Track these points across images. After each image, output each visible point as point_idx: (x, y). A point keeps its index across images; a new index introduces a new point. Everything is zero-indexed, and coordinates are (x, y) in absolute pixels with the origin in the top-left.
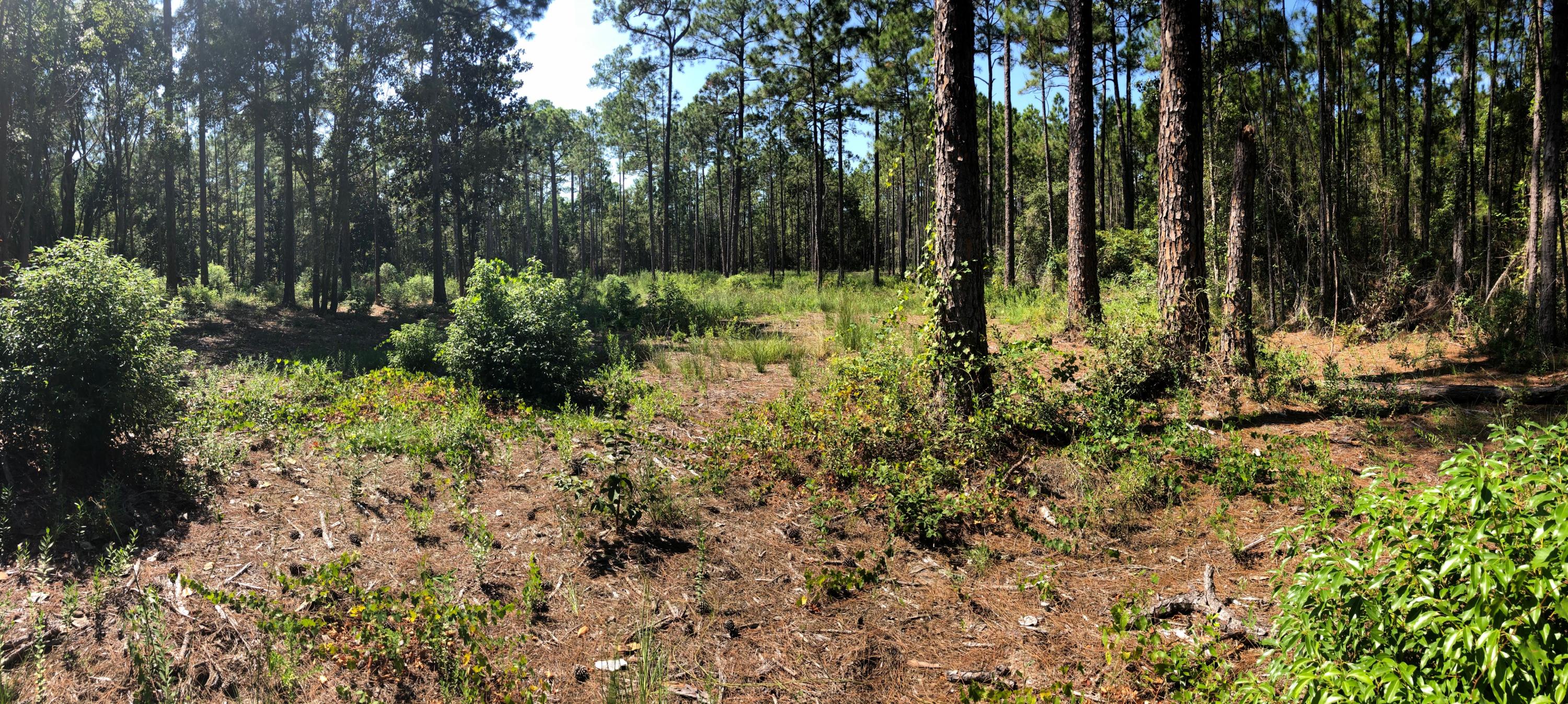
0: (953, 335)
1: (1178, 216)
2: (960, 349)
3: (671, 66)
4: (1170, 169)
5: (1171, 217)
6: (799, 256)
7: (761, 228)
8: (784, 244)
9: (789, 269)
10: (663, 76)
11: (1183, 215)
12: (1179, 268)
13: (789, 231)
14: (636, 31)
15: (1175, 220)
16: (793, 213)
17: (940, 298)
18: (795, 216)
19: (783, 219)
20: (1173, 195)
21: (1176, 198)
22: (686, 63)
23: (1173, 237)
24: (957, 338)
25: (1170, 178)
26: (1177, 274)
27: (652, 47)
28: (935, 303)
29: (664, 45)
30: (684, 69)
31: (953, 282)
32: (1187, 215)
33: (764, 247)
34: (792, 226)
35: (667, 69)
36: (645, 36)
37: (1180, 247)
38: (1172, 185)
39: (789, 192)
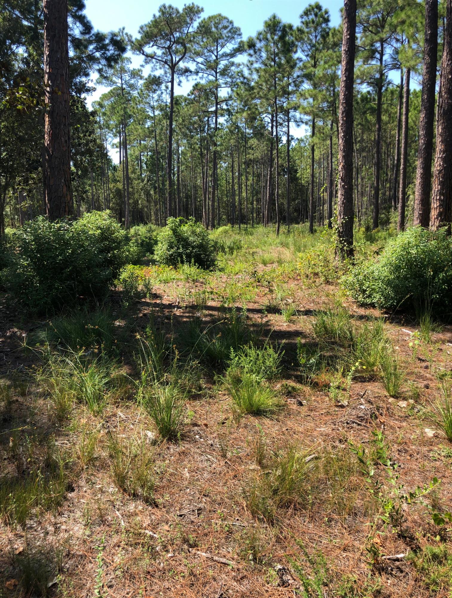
0: (341, 239)
1: (438, 198)
2: (343, 243)
3: (172, 82)
4: (436, 179)
5: (435, 199)
10: (167, 87)
11: (440, 197)
12: (437, 218)
14: (147, 56)
15: (437, 200)
17: (338, 228)
20: (437, 190)
21: (438, 191)
22: (183, 79)
23: (435, 206)
24: (343, 240)
25: (436, 183)
26: (436, 220)
27: (158, 67)
28: (336, 229)
29: (167, 66)
30: (182, 84)
31: (342, 223)
32: (442, 198)
35: (169, 84)
36: (154, 60)
37: (438, 210)
38: (436, 186)
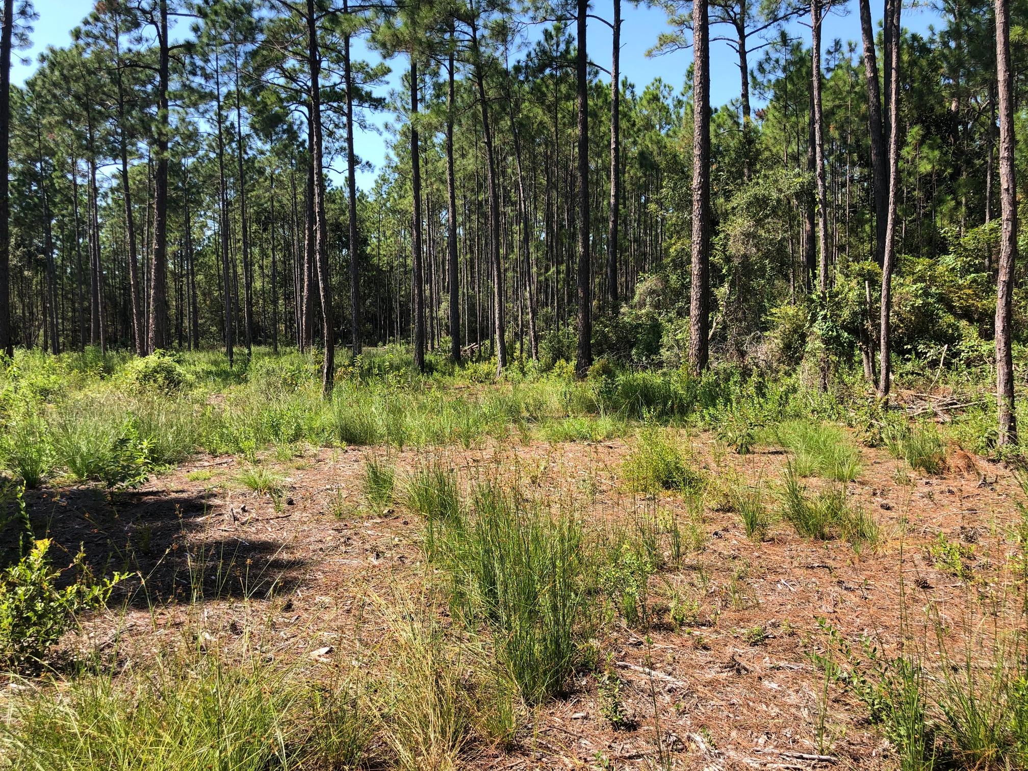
6: (275, 322)
7: (209, 278)
8: (250, 304)
9: (259, 344)
13: (258, 284)
16: (264, 254)
18: (267, 262)
19: (248, 265)
33: (216, 308)
34: (263, 276)
39: (258, 221)
